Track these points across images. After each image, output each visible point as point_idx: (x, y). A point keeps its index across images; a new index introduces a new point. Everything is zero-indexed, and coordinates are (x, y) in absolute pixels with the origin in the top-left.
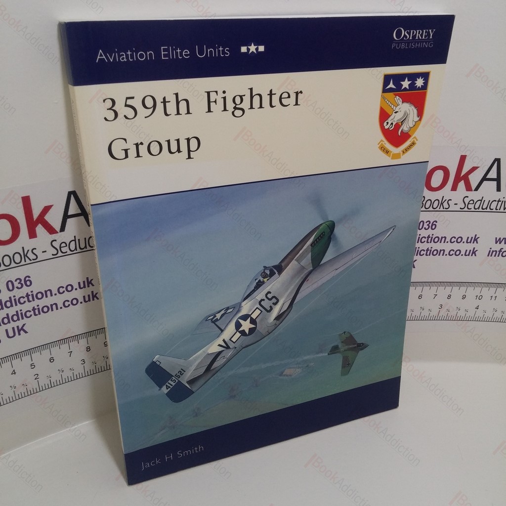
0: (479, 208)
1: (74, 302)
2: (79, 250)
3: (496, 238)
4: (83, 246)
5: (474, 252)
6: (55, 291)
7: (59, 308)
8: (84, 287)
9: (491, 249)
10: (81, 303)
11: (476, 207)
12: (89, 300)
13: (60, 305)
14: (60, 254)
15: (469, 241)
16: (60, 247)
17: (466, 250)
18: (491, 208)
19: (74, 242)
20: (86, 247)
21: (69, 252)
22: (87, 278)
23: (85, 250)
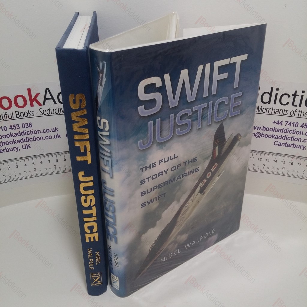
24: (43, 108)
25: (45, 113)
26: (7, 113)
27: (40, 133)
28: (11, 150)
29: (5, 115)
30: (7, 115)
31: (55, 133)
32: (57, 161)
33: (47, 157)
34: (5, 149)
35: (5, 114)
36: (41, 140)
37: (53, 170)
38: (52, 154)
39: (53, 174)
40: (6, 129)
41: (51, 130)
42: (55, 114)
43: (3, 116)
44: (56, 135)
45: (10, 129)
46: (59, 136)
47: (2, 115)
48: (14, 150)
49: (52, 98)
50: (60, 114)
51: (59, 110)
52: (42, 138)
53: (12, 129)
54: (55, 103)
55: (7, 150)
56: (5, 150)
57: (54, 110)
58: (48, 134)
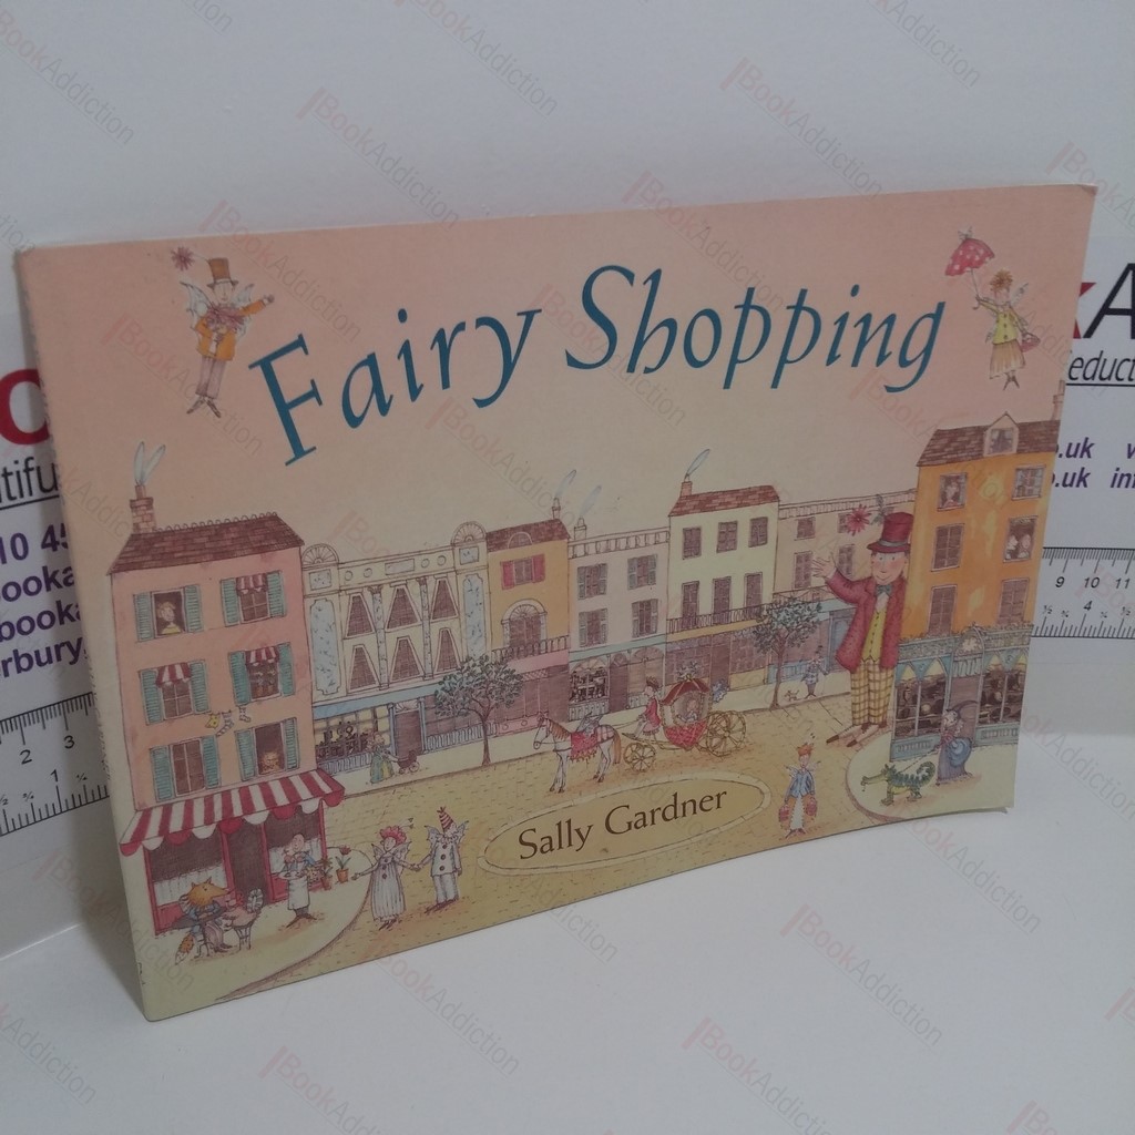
0: (1093, 377)
3: (1130, 445)
5: (1083, 479)
9: (1118, 469)
11: (1088, 375)
15: (1072, 452)
17: (1067, 474)
18: (1120, 376)
26: (32, 464)
28: (44, 659)
29: (23, 476)
30: (33, 475)
34: (10, 660)
35: (21, 467)
40: (20, 552)
43: (13, 480)
45: (44, 545)
47: (6, 474)
48: (59, 659)
53: (55, 550)
55: (24, 663)
56: (12, 666)
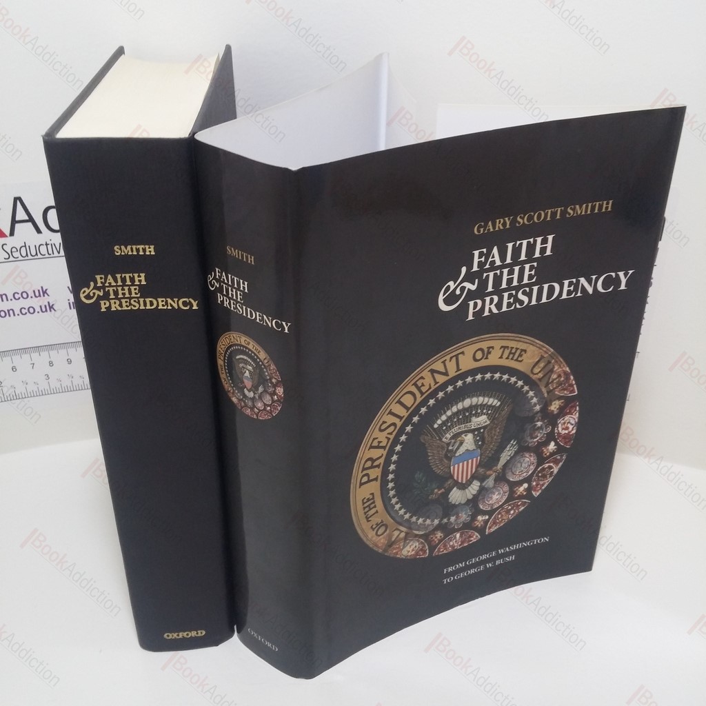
1: (31, 310)
2: (30, 257)
4: (34, 253)
6: (10, 296)
7: (16, 314)
8: (40, 296)
10: (38, 312)
12: (46, 311)
13: (17, 312)
14: (11, 259)
16: (12, 252)
19: (24, 248)
20: (37, 254)
21: (21, 258)
22: (42, 288)
23: (36, 257)
24: (10, 242)
25: (16, 254)
27: (7, 300)
31: (43, 301)
32: (51, 364)
33: (26, 357)
36: (10, 316)
37: (43, 385)
38: (38, 349)
39: (43, 394)
41: (31, 294)
42: (39, 256)
44: (45, 306)
46: (51, 307)
49: (31, 219)
50: (52, 255)
51: (49, 247)
52: (11, 312)
54: (39, 231)
57: (38, 248)
58: (25, 303)
